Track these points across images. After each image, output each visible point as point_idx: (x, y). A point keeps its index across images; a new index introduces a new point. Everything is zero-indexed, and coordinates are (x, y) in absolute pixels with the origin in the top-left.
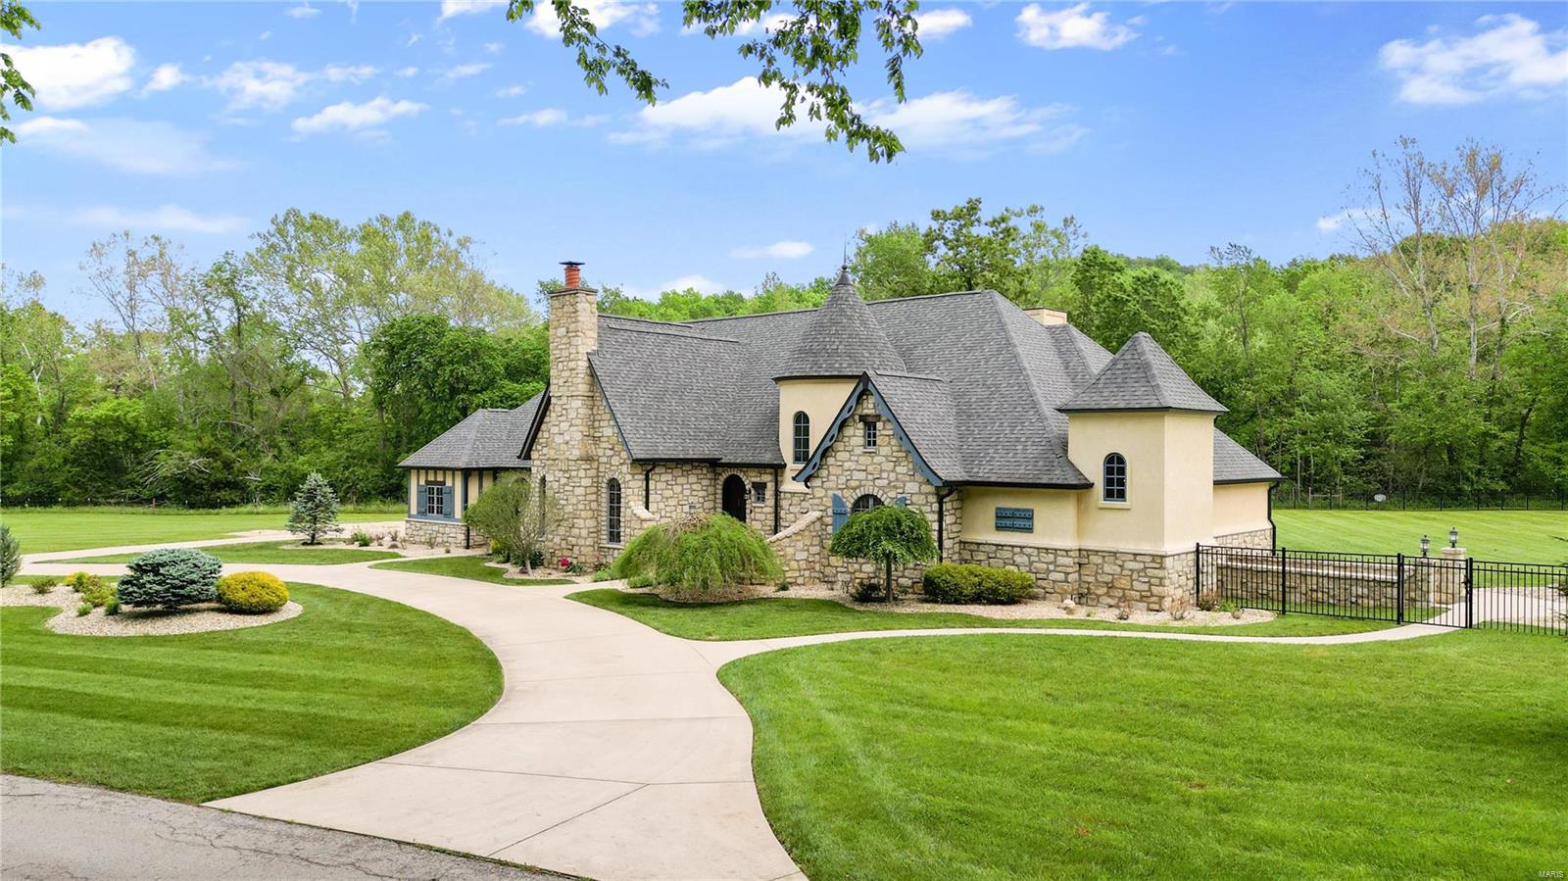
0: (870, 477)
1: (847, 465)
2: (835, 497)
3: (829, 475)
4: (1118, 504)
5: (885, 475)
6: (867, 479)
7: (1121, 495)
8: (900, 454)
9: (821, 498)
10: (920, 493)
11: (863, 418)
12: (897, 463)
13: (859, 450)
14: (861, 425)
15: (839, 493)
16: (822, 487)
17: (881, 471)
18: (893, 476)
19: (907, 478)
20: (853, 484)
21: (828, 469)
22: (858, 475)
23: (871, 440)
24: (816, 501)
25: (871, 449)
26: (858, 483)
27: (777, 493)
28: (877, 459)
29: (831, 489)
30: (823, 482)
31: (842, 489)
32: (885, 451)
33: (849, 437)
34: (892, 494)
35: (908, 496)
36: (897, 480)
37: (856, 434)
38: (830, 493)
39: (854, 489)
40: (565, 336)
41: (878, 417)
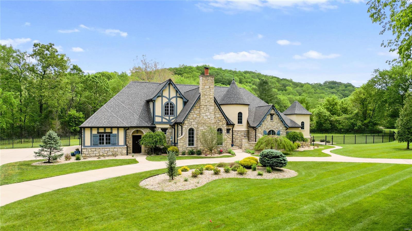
0: (272, 126)
1: (267, 124)
2: (264, 131)
3: (262, 126)
4: (303, 130)
5: (275, 126)
6: (271, 127)
7: (303, 129)
8: (279, 122)
9: (260, 131)
10: (283, 129)
11: (271, 114)
12: (278, 123)
13: (270, 121)
14: (270, 116)
15: (265, 130)
16: (261, 129)
17: (275, 125)
18: (277, 126)
19: (280, 126)
20: (268, 128)
21: (262, 125)
22: (269, 126)
23: (272, 119)
24: (260, 132)
25: (272, 121)
26: (269, 128)
27: (232, 131)
28: (273, 123)
29: (263, 129)
30: (261, 128)
31: (266, 129)
32: (275, 121)
33: (267, 118)
34: (277, 130)
35: (280, 130)
36: (278, 127)
37: (269, 117)
38: (263, 130)
39: (268, 129)
40: (208, 88)
41: (274, 114)
